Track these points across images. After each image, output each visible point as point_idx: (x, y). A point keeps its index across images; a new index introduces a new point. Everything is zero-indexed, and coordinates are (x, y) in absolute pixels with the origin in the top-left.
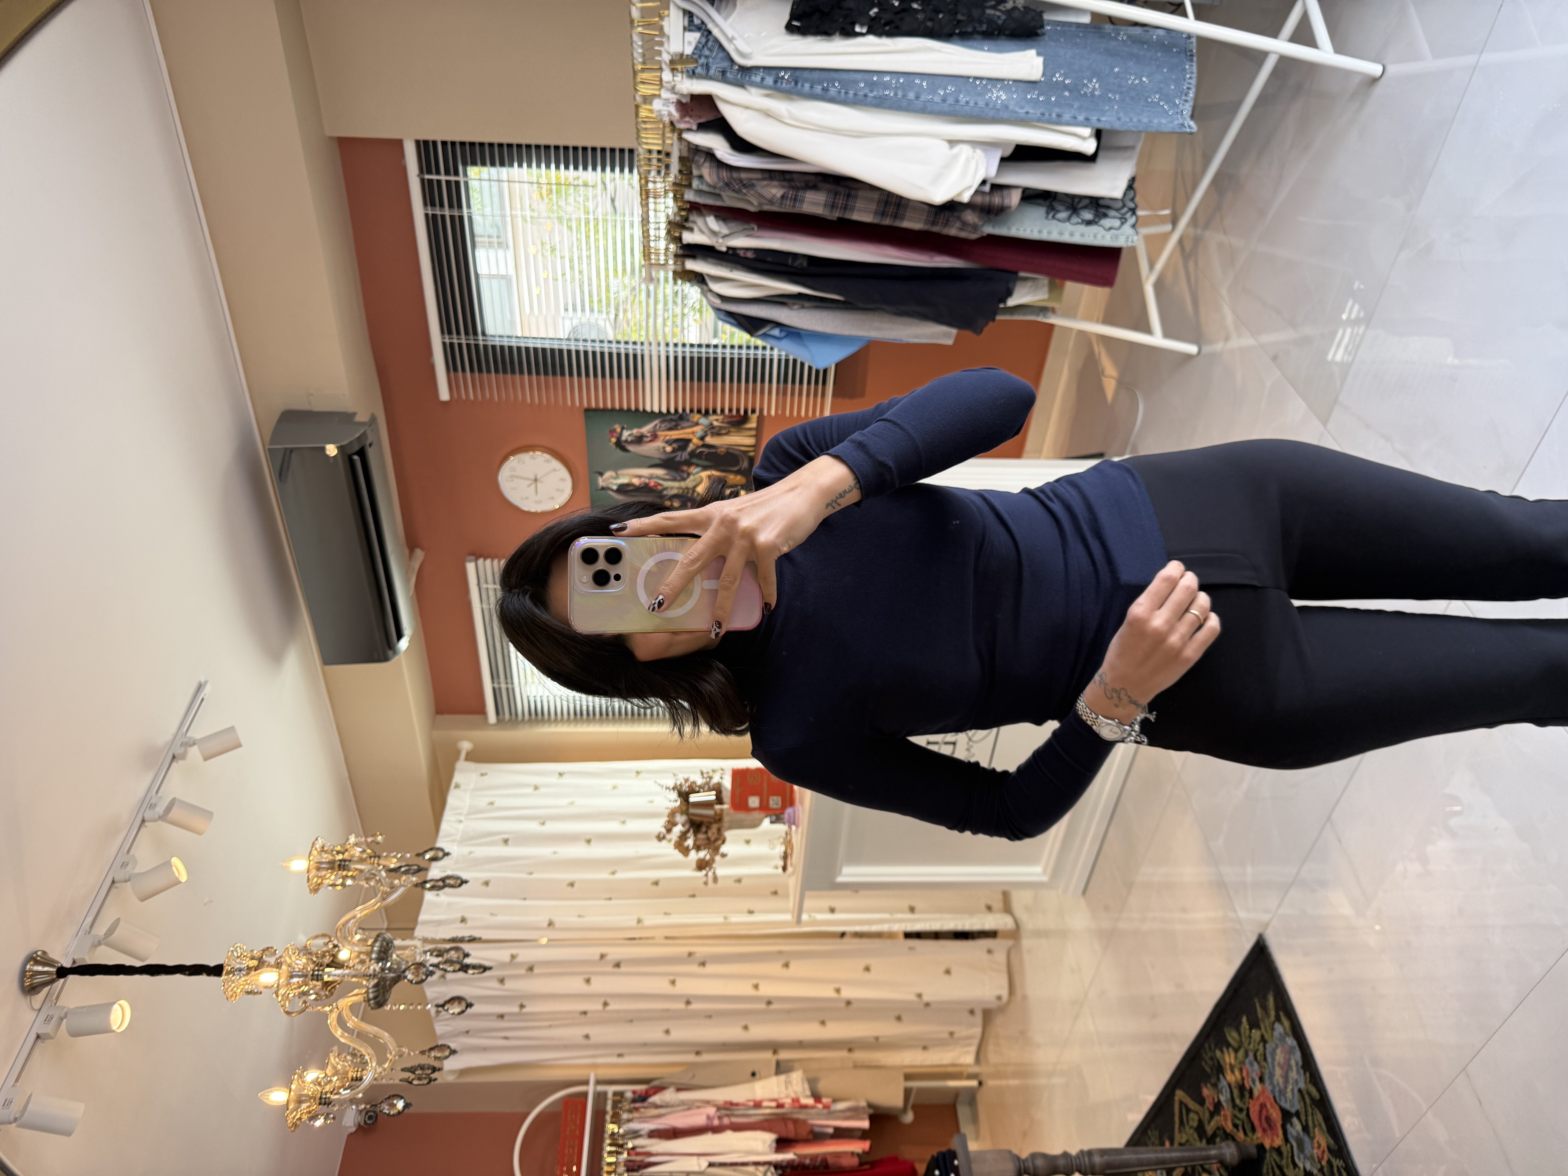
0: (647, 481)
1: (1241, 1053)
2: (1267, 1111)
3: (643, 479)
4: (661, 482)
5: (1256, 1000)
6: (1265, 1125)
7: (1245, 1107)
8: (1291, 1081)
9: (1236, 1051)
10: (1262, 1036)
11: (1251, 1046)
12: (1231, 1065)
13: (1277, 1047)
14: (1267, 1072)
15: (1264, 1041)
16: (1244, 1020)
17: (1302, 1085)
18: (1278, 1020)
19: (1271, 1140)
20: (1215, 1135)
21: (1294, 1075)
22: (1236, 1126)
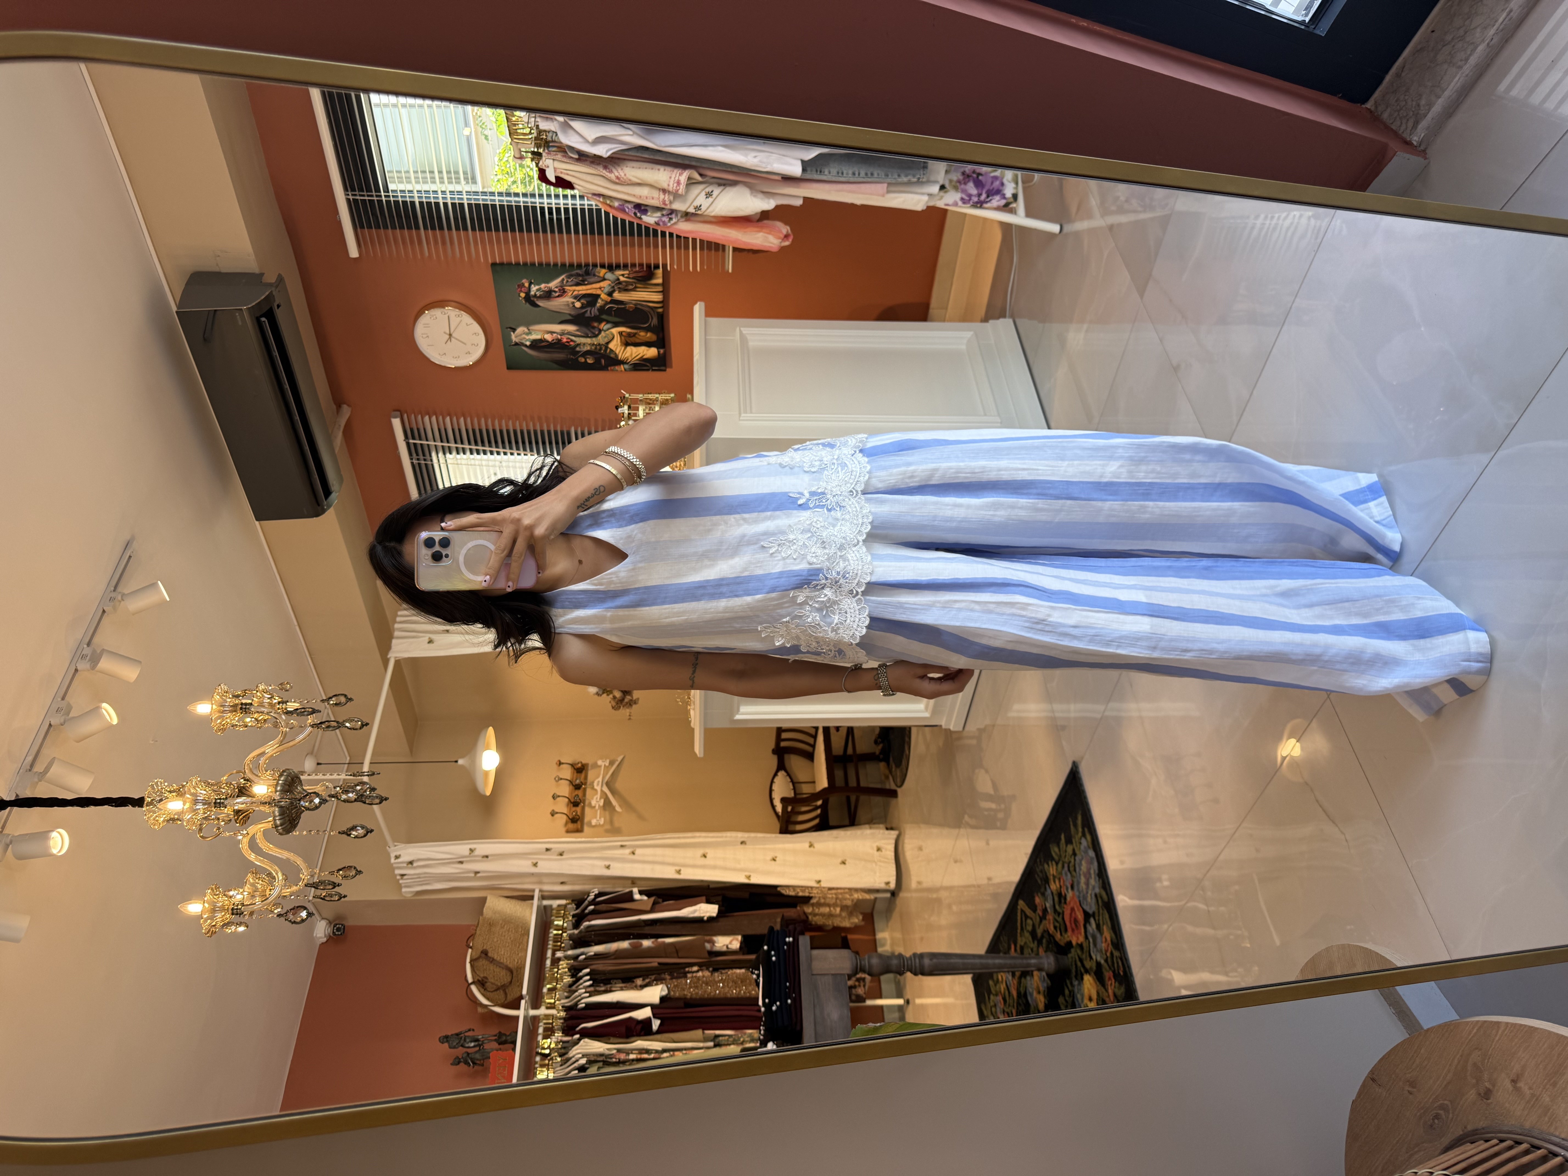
0: (559, 337)
1: (1060, 865)
2: (1075, 914)
3: (555, 335)
4: (573, 338)
5: (1070, 819)
6: (1073, 925)
7: (1061, 911)
8: (1091, 887)
9: (1057, 864)
10: (1074, 850)
11: (1066, 860)
12: (1053, 875)
13: (1082, 859)
14: (1075, 880)
15: (1074, 854)
16: (1063, 837)
17: (1097, 890)
18: (1084, 835)
19: (1077, 938)
20: (1042, 937)
21: (1092, 882)
22: (1055, 928)
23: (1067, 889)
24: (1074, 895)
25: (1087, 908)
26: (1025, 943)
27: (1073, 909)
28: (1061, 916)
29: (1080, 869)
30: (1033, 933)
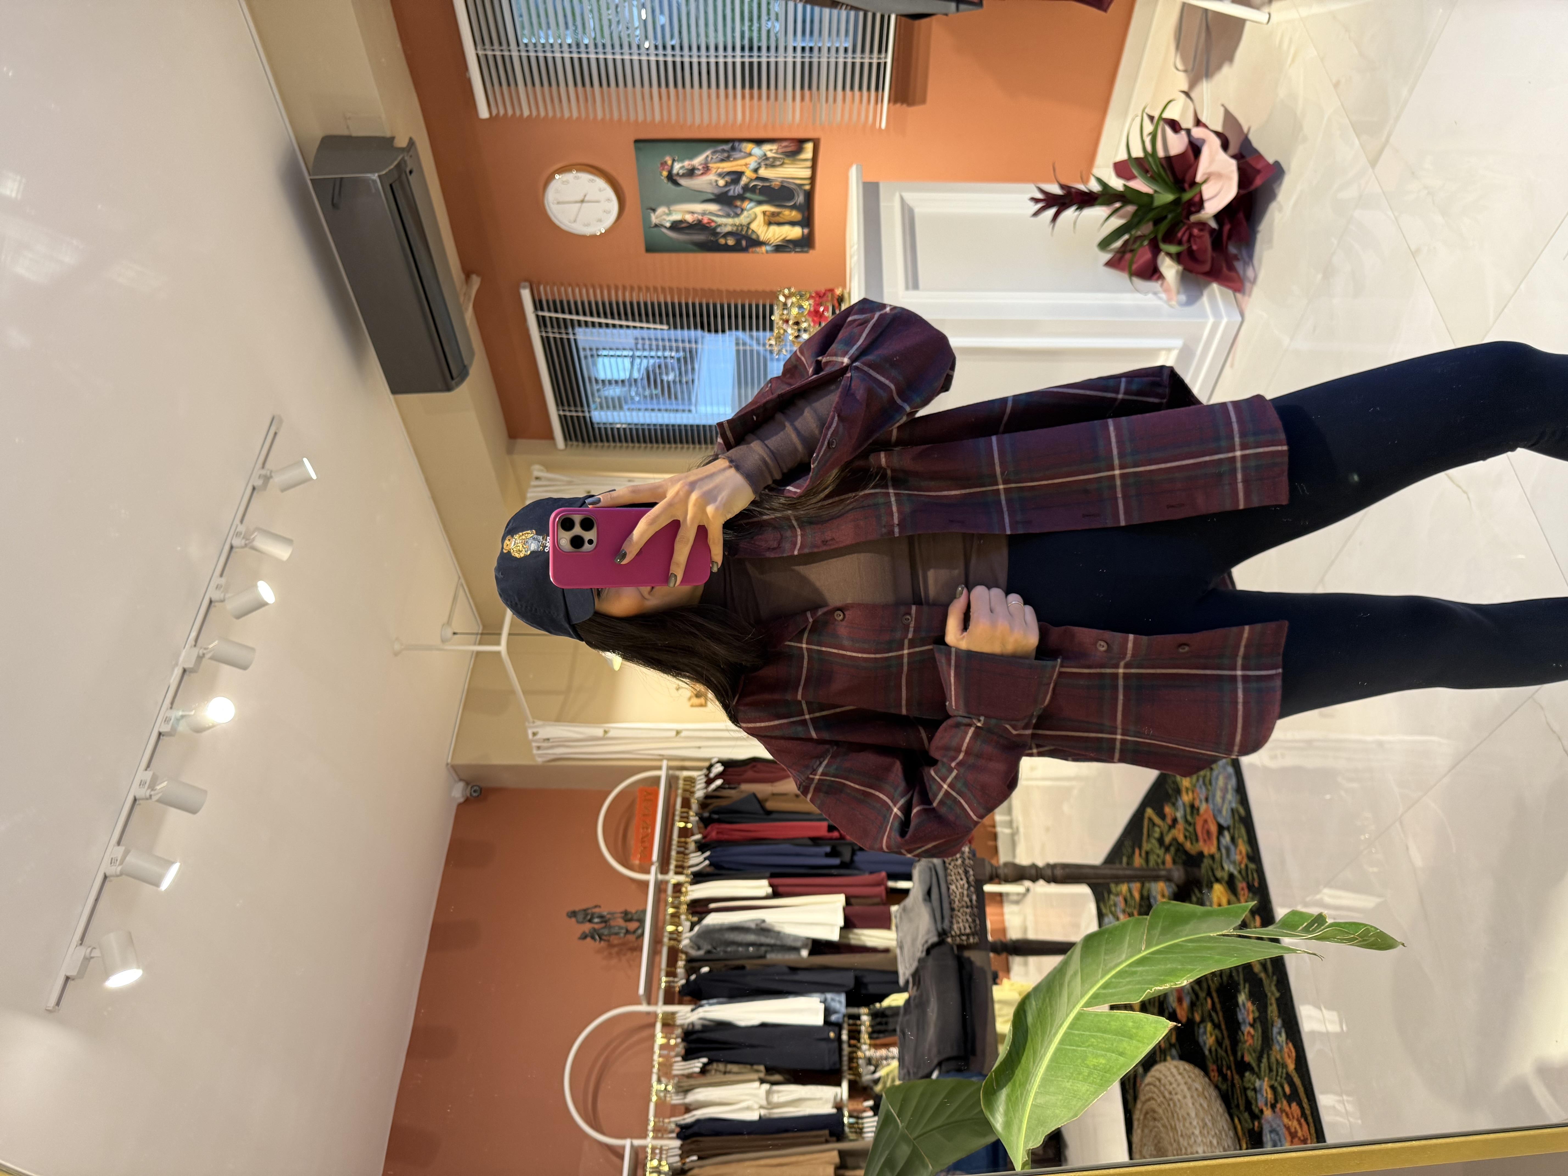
0: (700, 217)
2: (1208, 825)
3: (695, 215)
4: (714, 218)
6: (1206, 837)
7: (1192, 822)
8: (1227, 801)
12: (1186, 787)
13: (1220, 776)
14: (1210, 794)
17: (1234, 805)
19: (1209, 849)
20: (1170, 845)
21: (1231, 795)
22: (1186, 837)
23: (1201, 801)
24: (1207, 809)
25: (1222, 822)
26: (1152, 850)
27: (1206, 821)
28: (1192, 826)
29: (1217, 784)
30: (1161, 841)
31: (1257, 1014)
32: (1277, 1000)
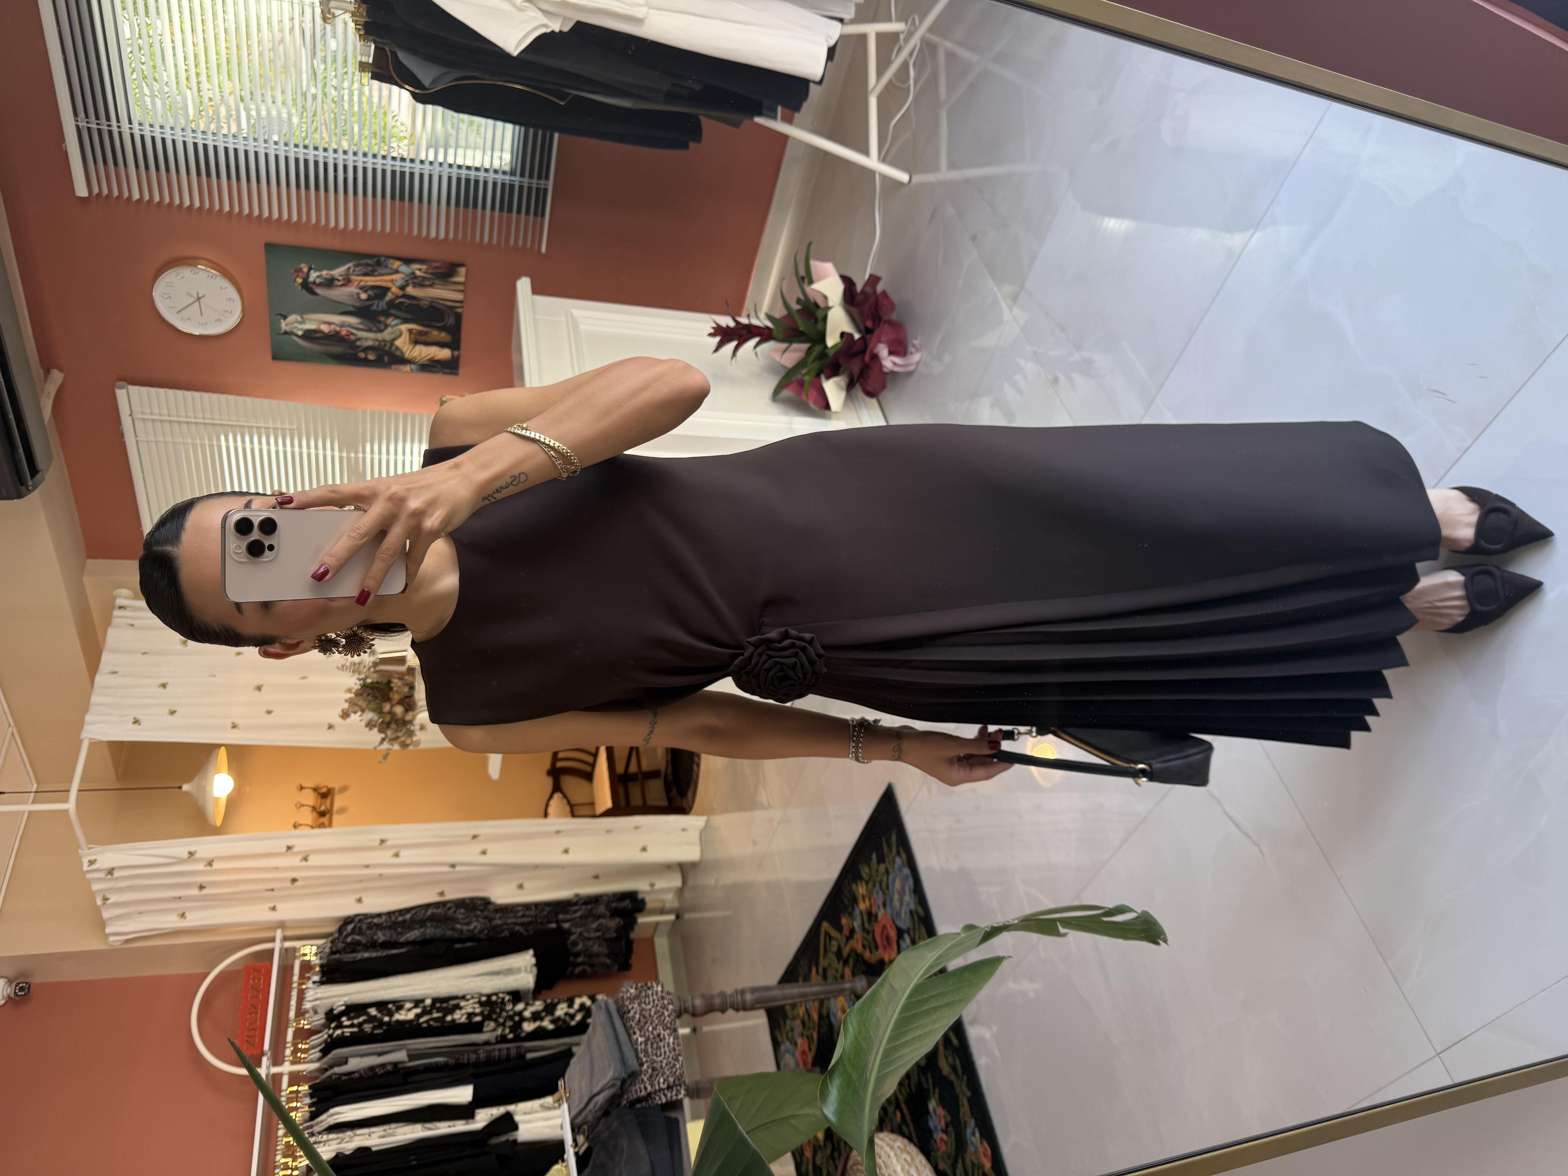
0: (337, 328)
1: (870, 885)
2: (887, 931)
3: (333, 326)
4: (353, 331)
5: (883, 839)
6: (885, 942)
7: (871, 930)
8: (905, 904)
9: (867, 883)
10: (886, 869)
11: (878, 878)
12: (863, 895)
13: (896, 877)
14: (888, 899)
15: (887, 872)
16: (874, 856)
17: (912, 906)
18: (898, 853)
19: (889, 956)
20: (849, 957)
21: (908, 898)
22: (864, 946)
23: (879, 908)
24: (885, 914)
25: (901, 925)
26: (829, 965)
27: (884, 927)
28: (871, 934)
29: (893, 887)
30: (839, 954)
31: (949, 1119)
32: (969, 1100)
